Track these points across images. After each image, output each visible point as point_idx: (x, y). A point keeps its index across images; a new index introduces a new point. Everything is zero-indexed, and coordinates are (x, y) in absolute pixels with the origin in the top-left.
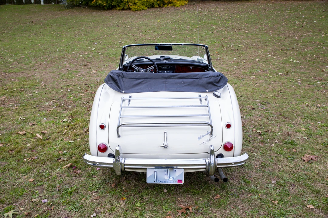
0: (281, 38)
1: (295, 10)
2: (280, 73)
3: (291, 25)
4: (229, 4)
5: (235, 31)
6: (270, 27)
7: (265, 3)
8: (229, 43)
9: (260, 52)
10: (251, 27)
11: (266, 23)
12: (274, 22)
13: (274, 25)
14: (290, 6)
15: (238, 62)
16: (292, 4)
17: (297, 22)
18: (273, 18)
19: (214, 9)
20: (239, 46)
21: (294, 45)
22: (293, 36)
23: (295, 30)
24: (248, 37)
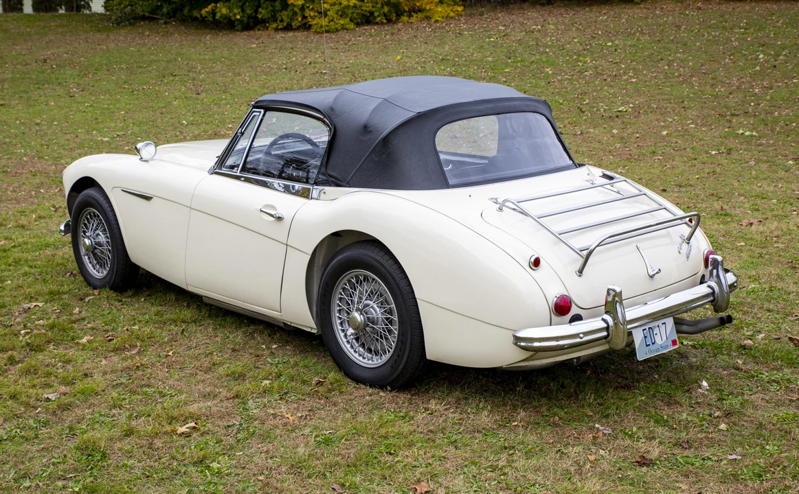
0: (719, 91)
1: (757, 28)
3: (745, 64)
4: (577, 11)
5: (605, 80)
6: (692, 69)
7: (678, 9)
8: (595, 105)
9: (671, 120)
10: (643, 70)
11: (682, 61)
12: (704, 56)
13: (702, 65)
14: (747, 17)
15: (622, 138)
16: (750, 12)
17: (761, 56)
18: (701, 48)
19: (539, 27)
20: (620, 109)
21: (750, 105)
22: (751, 88)
23: (755, 74)
24: (638, 91)
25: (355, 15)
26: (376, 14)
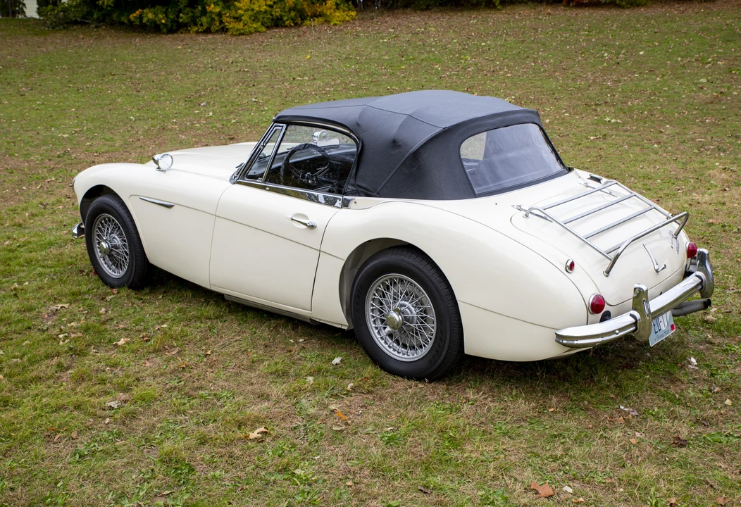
0: (580, 84)
1: (598, 31)
3: (595, 61)
4: (451, 16)
5: (486, 75)
6: (554, 65)
7: (532, 14)
10: (515, 66)
11: (544, 58)
12: (561, 54)
13: (561, 62)
14: (588, 22)
16: (589, 18)
17: (606, 54)
18: (557, 48)
19: (423, 29)
21: (607, 96)
22: (604, 82)
23: (604, 70)
24: (515, 84)
25: (265, 19)
26: (285, 18)
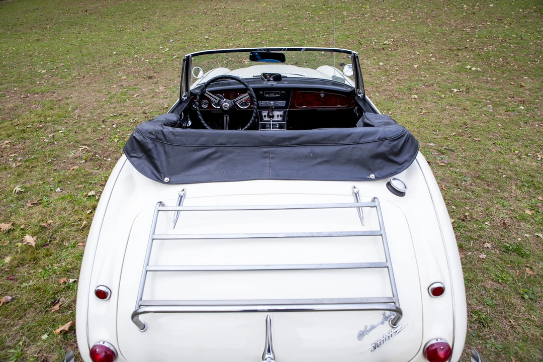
0: (445, 30)
2: (455, 90)
3: (456, 11)
5: (377, 20)
6: (427, 13)
8: (370, 38)
9: (418, 53)
10: (399, 13)
11: (420, 8)
12: (432, 5)
13: (432, 12)
15: (386, 71)
17: (465, 6)
20: (385, 43)
21: (467, 41)
22: (463, 28)
23: (463, 18)
24: (396, 28)
